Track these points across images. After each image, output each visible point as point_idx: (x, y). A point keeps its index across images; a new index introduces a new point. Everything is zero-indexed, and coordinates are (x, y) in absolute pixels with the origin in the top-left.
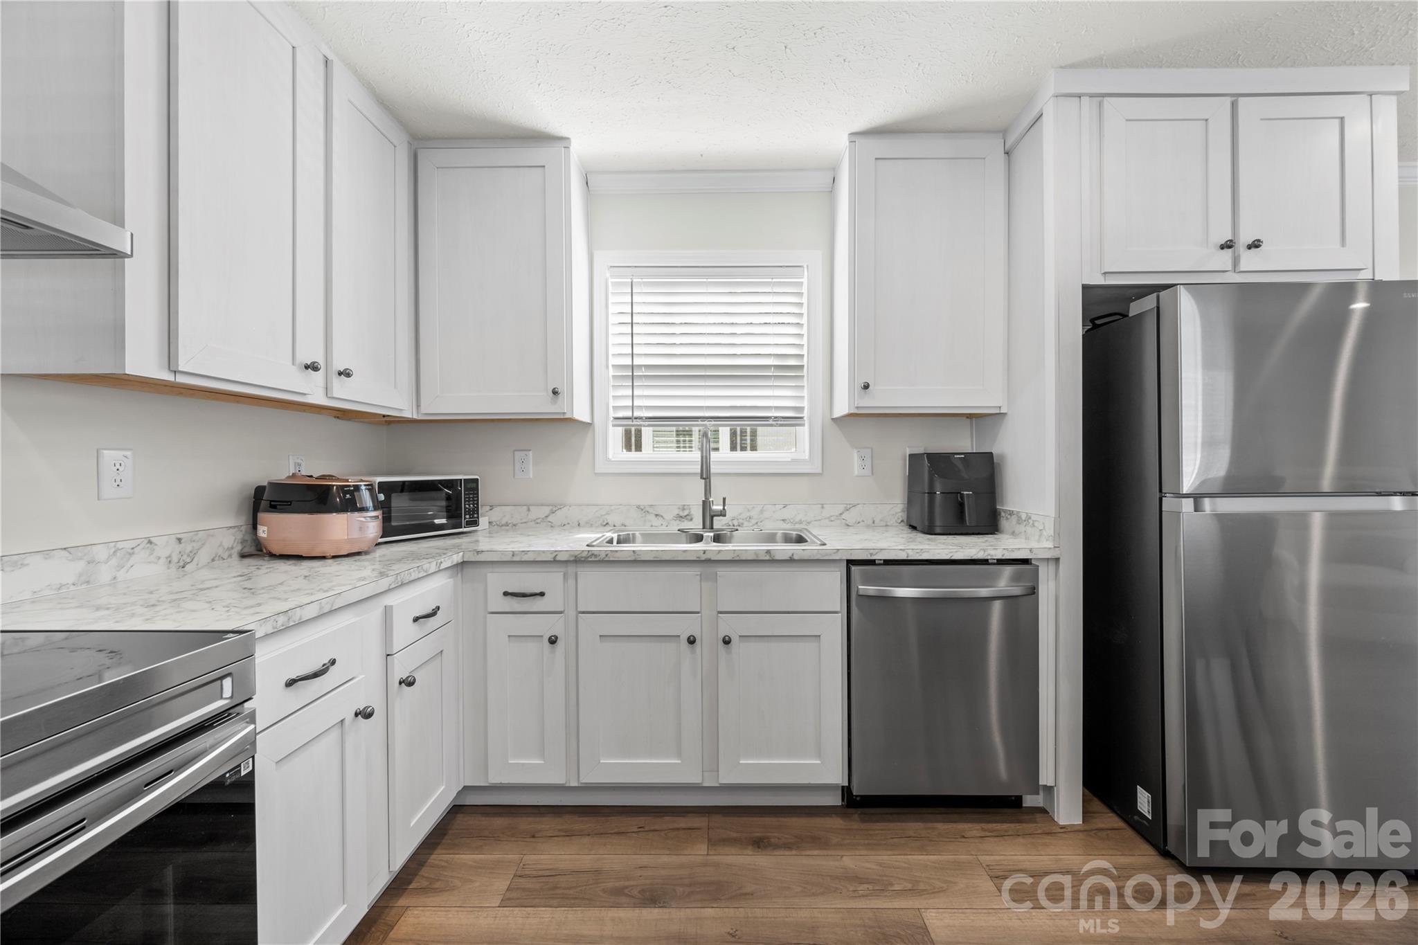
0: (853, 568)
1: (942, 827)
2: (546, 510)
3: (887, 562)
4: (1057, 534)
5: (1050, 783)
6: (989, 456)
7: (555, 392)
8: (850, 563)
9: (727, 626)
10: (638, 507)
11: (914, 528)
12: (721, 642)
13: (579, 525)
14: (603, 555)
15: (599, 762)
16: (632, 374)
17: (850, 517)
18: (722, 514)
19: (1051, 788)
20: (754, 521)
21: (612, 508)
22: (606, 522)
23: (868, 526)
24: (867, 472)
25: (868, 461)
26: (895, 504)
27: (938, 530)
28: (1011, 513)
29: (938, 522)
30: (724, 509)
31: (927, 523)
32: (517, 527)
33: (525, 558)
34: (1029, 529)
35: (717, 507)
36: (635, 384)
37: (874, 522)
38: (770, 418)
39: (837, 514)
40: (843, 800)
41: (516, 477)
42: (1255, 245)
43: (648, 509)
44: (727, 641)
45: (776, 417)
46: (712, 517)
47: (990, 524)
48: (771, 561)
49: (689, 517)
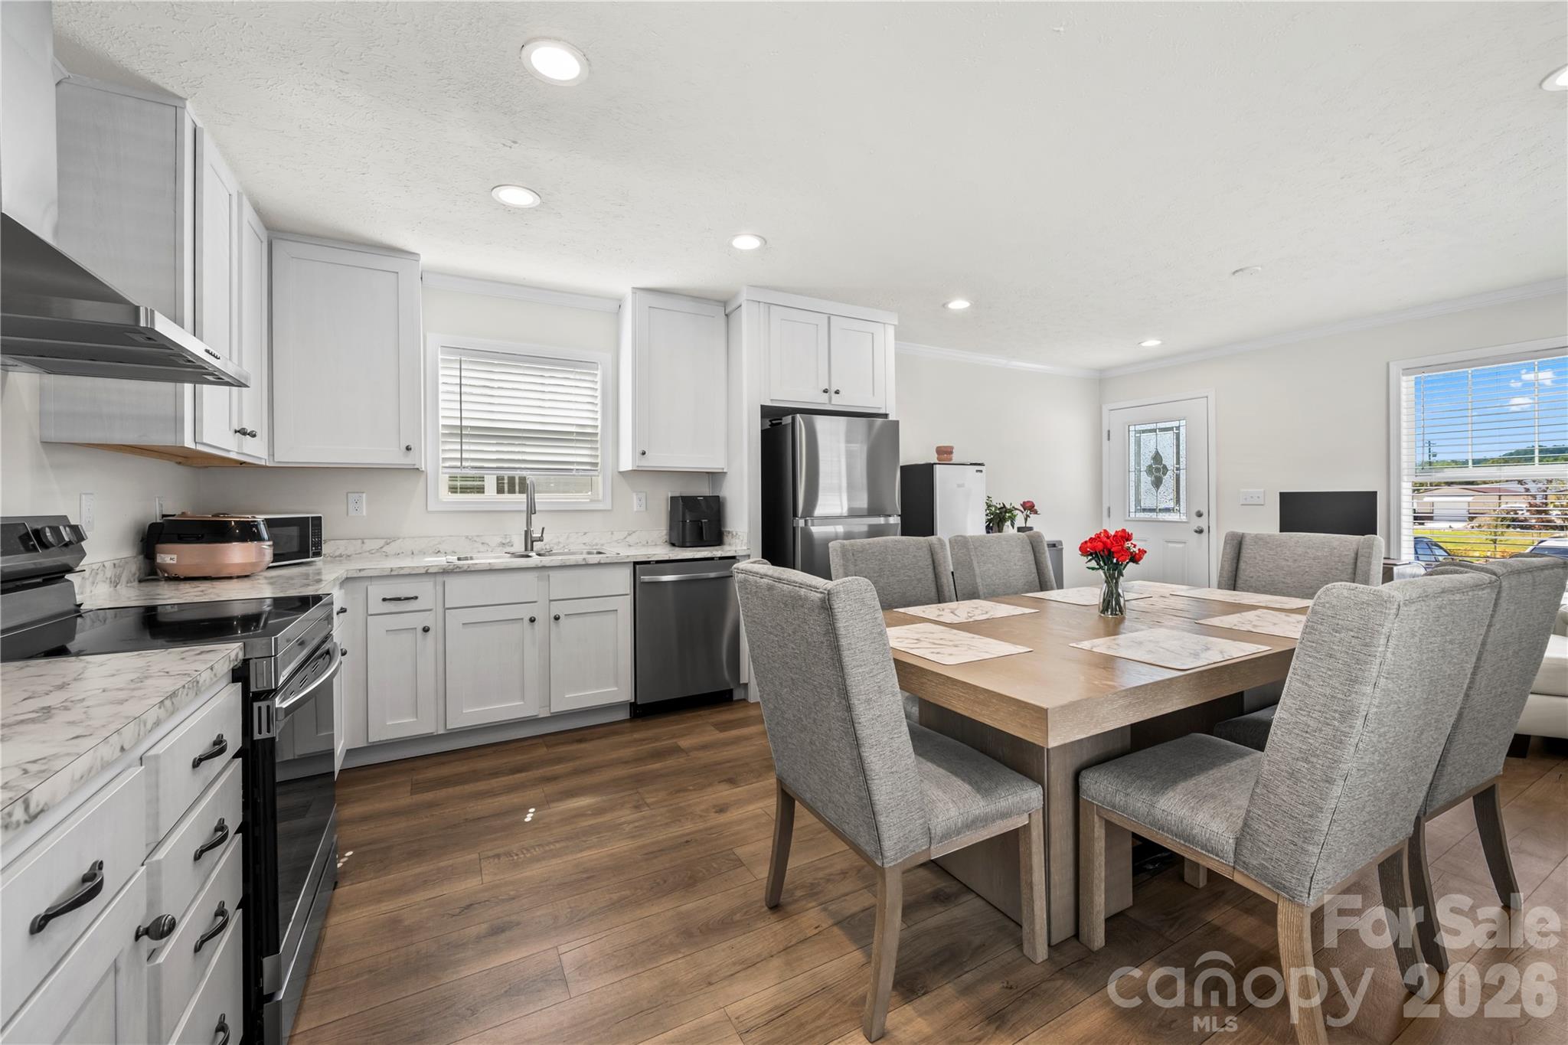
0: (637, 566)
1: (689, 715)
2: (382, 542)
3: (658, 562)
4: (749, 542)
5: (746, 682)
6: (718, 497)
7: (408, 449)
8: (635, 563)
9: (557, 609)
10: (467, 537)
11: (673, 545)
12: (552, 619)
13: (413, 553)
14: (465, 568)
15: (462, 713)
16: (460, 432)
17: (631, 539)
18: (541, 539)
19: (747, 684)
20: (562, 546)
21: (443, 539)
22: (438, 550)
23: (644, 545)
24: (643, 508)
25: (644, 501)
26: (661, 531)
27: (688, 544)
28: (729, 532)
29: (688, 539)
30: (542, 536)
31: (681, 540)
32: (351, 558)
33: (402, 572)
34: (737, 541)
35: (537, 535)
36: (463, 441)
37: (647, 543)
38: (572, 470)
39: (622, 537)
40: (631, 716)
41: (350, 515)
42: (837, 392)
43: (475, 538)
44: (557, 618)
45: (577, 470)
46: (532, 542)
47: (718, 539)
48: (587, 565)
49: (510, 544)
